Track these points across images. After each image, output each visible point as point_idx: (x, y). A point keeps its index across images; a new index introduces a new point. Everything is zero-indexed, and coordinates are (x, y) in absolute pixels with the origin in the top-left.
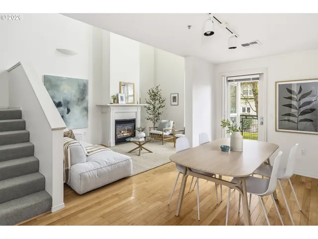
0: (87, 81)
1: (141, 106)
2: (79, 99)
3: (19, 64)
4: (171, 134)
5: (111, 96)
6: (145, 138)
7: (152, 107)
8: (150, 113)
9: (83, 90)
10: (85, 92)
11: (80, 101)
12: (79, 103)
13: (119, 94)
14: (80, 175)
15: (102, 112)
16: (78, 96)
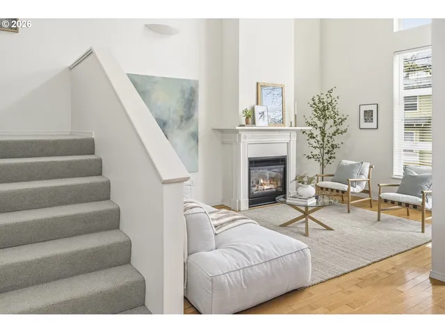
0: (196, 82)
1: (297, 131)
2: (182, 117)
3: (90, 53)
4: (364, 191)
5: (241, 111)
6: (317, 198)
7: (317, 132)
8: (315, 145)
9: (190, 102)
10: (193, 104)
11: (184, 121)
12: (183, 125)
13: (256, 107)
14: (212, 281)
15: (223, 143)
16: (181, 112)
